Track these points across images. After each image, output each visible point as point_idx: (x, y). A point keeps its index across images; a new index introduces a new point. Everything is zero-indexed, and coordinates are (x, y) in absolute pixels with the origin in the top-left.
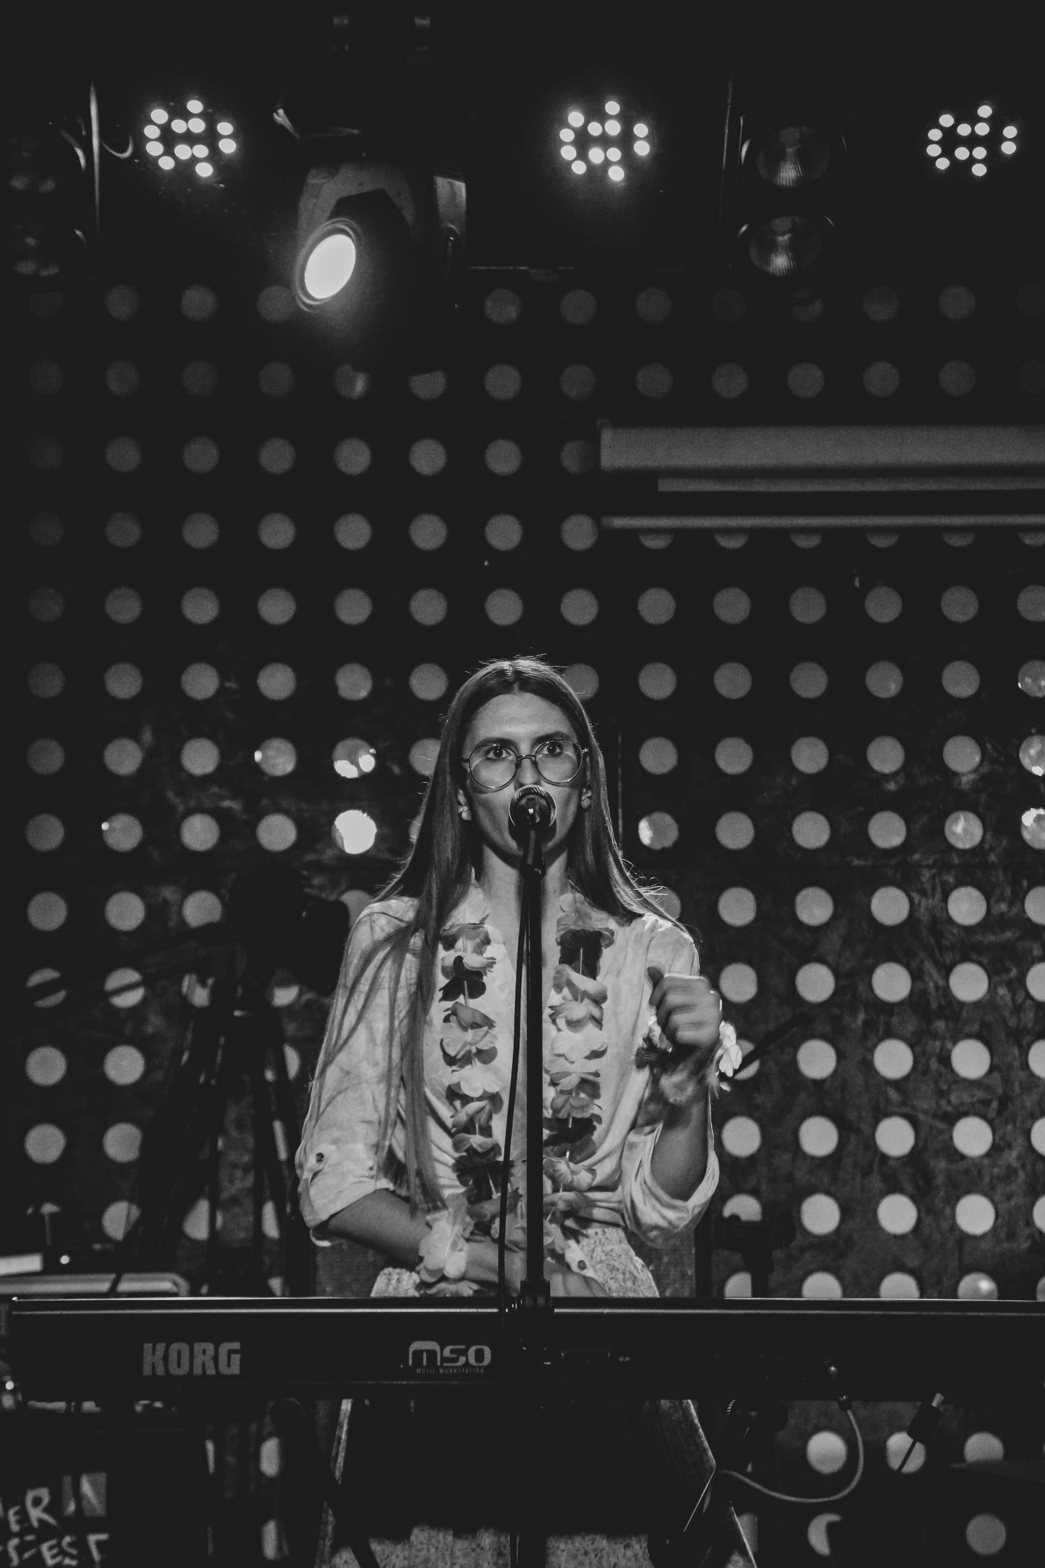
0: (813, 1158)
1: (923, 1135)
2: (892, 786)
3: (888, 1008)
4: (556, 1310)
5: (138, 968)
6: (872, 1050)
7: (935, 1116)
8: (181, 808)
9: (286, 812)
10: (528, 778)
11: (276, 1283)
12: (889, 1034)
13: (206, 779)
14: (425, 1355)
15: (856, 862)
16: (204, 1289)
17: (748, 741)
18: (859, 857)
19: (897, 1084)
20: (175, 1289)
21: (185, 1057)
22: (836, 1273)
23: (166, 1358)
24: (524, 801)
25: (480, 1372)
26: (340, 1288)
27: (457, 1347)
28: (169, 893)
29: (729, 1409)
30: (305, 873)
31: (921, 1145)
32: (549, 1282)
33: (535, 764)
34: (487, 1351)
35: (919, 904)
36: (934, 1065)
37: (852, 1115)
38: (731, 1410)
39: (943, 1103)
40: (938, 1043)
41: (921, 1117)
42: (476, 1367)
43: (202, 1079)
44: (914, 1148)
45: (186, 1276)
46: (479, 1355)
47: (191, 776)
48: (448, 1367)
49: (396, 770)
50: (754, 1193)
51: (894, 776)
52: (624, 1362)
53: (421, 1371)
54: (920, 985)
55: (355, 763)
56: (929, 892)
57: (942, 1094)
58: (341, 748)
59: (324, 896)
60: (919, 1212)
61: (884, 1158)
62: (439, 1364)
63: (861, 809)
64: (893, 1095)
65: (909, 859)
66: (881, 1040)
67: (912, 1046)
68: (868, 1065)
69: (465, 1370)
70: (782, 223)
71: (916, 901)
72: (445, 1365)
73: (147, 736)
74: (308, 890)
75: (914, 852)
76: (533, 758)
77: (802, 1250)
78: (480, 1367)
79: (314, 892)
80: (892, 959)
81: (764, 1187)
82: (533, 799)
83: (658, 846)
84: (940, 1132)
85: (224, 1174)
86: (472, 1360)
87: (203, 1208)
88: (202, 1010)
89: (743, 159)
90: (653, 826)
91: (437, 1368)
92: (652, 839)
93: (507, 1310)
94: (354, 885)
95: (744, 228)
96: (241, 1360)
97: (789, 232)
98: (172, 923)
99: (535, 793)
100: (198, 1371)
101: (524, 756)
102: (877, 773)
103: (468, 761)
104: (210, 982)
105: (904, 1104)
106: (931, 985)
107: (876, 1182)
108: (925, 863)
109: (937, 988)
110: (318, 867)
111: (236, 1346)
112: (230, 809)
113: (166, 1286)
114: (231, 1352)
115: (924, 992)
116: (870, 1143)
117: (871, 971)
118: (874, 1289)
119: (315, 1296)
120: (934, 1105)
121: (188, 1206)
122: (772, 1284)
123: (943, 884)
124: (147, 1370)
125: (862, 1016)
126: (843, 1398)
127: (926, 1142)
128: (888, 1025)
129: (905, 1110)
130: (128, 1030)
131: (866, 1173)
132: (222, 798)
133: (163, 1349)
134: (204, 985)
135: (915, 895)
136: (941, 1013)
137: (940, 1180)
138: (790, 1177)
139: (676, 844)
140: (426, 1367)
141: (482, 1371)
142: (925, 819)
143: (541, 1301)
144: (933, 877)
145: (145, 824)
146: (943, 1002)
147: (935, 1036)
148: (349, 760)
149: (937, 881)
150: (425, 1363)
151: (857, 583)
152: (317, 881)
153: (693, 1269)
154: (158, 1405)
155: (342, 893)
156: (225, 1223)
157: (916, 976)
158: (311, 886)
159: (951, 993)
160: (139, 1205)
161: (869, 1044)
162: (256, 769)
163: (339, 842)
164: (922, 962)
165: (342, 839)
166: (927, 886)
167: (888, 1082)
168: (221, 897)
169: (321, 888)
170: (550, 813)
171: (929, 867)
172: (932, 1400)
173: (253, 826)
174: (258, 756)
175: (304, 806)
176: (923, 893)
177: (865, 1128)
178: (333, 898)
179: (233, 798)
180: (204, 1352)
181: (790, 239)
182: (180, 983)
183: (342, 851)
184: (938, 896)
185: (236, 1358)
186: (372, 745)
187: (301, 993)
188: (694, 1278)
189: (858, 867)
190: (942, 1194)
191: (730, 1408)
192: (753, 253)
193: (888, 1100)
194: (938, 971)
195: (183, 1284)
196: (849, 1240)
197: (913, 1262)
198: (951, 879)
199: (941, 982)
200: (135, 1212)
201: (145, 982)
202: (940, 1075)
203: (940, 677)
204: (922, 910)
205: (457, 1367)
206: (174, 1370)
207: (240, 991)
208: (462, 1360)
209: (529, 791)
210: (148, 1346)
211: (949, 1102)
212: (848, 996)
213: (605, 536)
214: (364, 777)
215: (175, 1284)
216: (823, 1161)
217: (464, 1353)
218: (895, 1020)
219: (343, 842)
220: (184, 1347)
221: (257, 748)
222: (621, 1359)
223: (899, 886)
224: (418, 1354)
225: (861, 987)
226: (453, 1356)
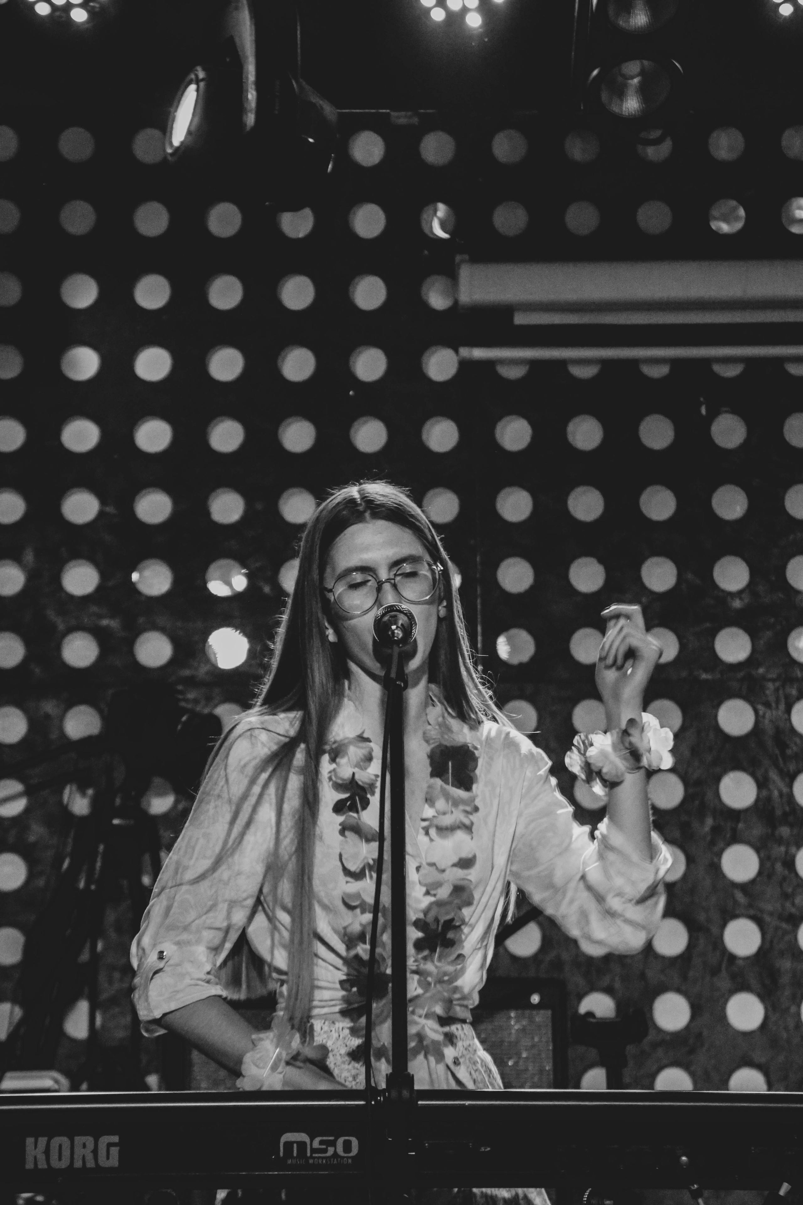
0: (663, 958)
1: (768, 937)
2: (737, 604)
3: (734, 815)
4: (420, 1102)
5: (21, 779)
6: (719, 855)
7: (781, 918)
8: (61, 627)
9: (163, 630)
10: (390, 599)
11: (152, 1080)
12: (735, 839)
13: (86, 599)
14: (295, 1145)
15: (704, 676)
16: (84, 1086)
17: (600, 561)
18: (706, 671)
19: (745, 887)
20: (56, 1087)
21: (66, 865)
22: (686, 1066)
23: (47, 1152)
24: (386, 618)
25: (348, 1162)
26: (216, 1083)
27: (325, 1138)
28: (49, 707)
29: (585, 1198)
30: (180, 687)
31: (767, 945)
32: (413, 1075)
33: (395, 586)
34: (355, 1142)
35: (764, 714)
36: (779, 867)
37: (702, 917)
38: (587, 1198)
39: (788, 904)
40: (783, 849)
41: (767, 918)
42: (344, 1157)
43: (82, 885)
44: (760, 949)
45: (66, 1073)
46: (347, 1146)
47: (71, 597)
48: (319, 1158)
49: (267, 589)
50: (609, 991)
51: (739, 594)
52: (484, 1151)
53: (292, 1161)
54: (765, 793)
55: (228, 583)
56: (774, 705)
57: (786, 896)
58: (214, 569)
59: (198, 709)
60: (766, 1009)
61: (732, 958)
62: (309, 1155)
63: (708, 625)
64: (740, 897)
65: (754, 672)
66: (729, 844)
67: (758, 851)
68: (716, 868)
69: (334, 1161)
70: (633, 68)
71: (761, 713)
72: (314, 1155)
73: (29, 557)
74: (183, 704)
75: (759, 665)
76: (393, 581)
77: (655, 1045)
78: (348, 1158)
79: (189, 706)
80: (738, 767)
81: (617, 985)
82: (395, 616)
83: (515, 661)
84: (785, 933)
85: (102, 978)
86: (340, 1150)
87: (83, 1007)
88: (82, 818)
89: (594, 8)
90: (510, 641)
91: (307, 1159)
92: (511, 653)
93: (373, 1103)
94: (228, 699)
95: (595, 72)
96: (120, 1151)
97: (637, 76)
98: (54, 736)
99: (397, 611)
100: (78, 1164)
101: (384, 580)
102: (723, 591)
103: (331, 591)
104: (90, 792)
105: (750, 906)
106: (776, 793)
107: (723, 982)
108: (770, 676)
109: (781, 795)
110: (192, 682)
111: (115, 1139)
112: (107, 627)
113: (48, 1083)
114: (110, 1145)
115: (769, 799)
116: (718, 944)
117: (718, 780)
118: (725, 1083)
119: (190, 1090)
120: (778, 906)
121: (67, 1006)
122: (627, 1080)
123: (787, 697)
124: (30, 1165)
125: (709, 822)
126: (694, 1187)
127: (771, 942)
128: (734, 830)
129: (752, 912)
130: (11, 838)
131: (715, 971)
132: (101, 617)
133: (45, 1142)
134: (83, 794)
135: (760, 707)
136: (785, 819)
137: (785, 979)
138: (643, 976)
139: (533, 659)
140: (296, 1157)
141: (350, 1161)
142: (769, 634)
143: (405, 1093)
144: (777, 690)
145: (28, 642)
146: (787, 809)
147: (780, 841)
148: (221, 580)
149: (781, 692)
150: (295, 1155)
151: (703, 411)
152: (191, 696)
153: (551, 1064)
154: (40, 1198)
155: (216, 706)
156: (104, 1021)
157: (762, 784)
158: (187, 701)
159: (794, 799)
160: (22, 1005)
161: (716, 849)
162: (132, 588)
163: (213, 659)
164: (766, 771)
165: (215, 654)
166: (772, 699)
167: (734, 885)
168: (100, 711)
169: (196, 701)
170: (412, 630)
171: (773, 680)
172: (779, 1189)
173: (130, 643)
174: (135, 576)
175: (179, 624)
176: (767, 705)
177: (715, 930)
178: (206, 711)
179: (112, 617)
180: (84, 1146)
181: (639, 82)
182: (61, 793)
183: (215, 667)
184: (782, 707)
185: (115, 1151)
186: (244, 565)
187: (176, 802)
188: (551, 1073)
189: (707, 681)
190: (787, 993)
191: (586, 1196)
192: (604, 96)
193: (735, 902)
194: (783, 779)
195: (64, 1081)
196: (699, 1035)
197: (759, 1057)
198: (794, 692)
199: (785, 790)
200: (18, 1012)
201: (28, 792)
202: (784, 879)
203: (782, 500)
204: (767, 722)
205: (326, 1158)
206: (55, 1163)
207: (118, 801)
208: (331, 1151)
209: (391, 609)
210: (30, 1141)
211: (793, 904)
212: (697, 803)
213: (465, 365)
214: (237, 597)
215: (56, 1081)
216: (673, 961)
217: (333, 1144)
218: (741, 826)
219: (216, 658)
220: (64, 1141)
221: (133, 569)
222: (483, 1149)
223: (746, 698)
224: (289, 1145)
225: (710, 795)
226: (324, 1147)
